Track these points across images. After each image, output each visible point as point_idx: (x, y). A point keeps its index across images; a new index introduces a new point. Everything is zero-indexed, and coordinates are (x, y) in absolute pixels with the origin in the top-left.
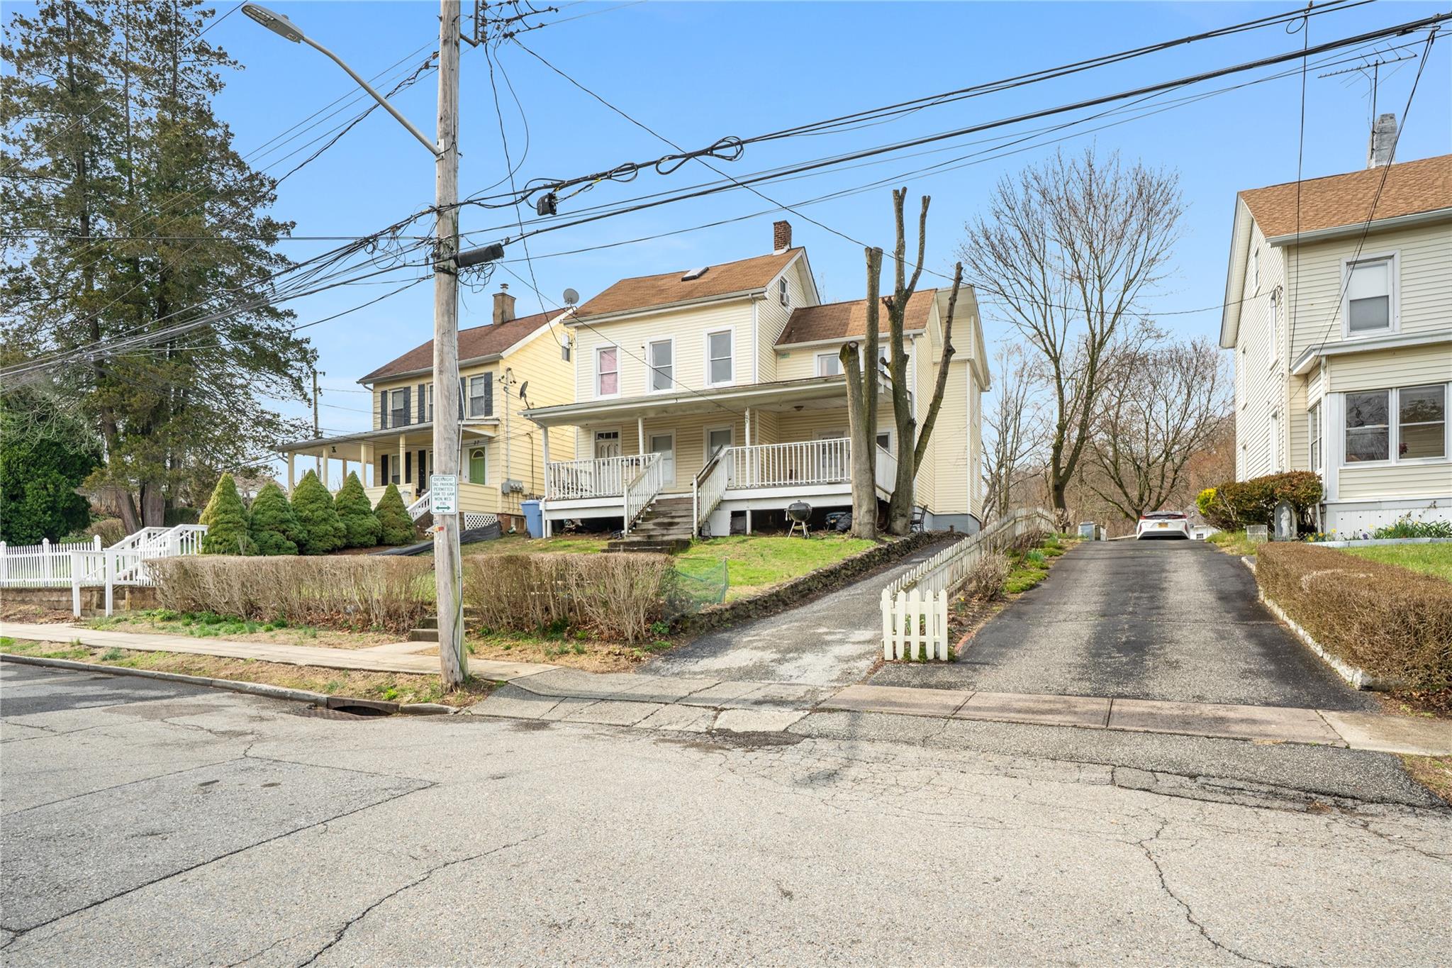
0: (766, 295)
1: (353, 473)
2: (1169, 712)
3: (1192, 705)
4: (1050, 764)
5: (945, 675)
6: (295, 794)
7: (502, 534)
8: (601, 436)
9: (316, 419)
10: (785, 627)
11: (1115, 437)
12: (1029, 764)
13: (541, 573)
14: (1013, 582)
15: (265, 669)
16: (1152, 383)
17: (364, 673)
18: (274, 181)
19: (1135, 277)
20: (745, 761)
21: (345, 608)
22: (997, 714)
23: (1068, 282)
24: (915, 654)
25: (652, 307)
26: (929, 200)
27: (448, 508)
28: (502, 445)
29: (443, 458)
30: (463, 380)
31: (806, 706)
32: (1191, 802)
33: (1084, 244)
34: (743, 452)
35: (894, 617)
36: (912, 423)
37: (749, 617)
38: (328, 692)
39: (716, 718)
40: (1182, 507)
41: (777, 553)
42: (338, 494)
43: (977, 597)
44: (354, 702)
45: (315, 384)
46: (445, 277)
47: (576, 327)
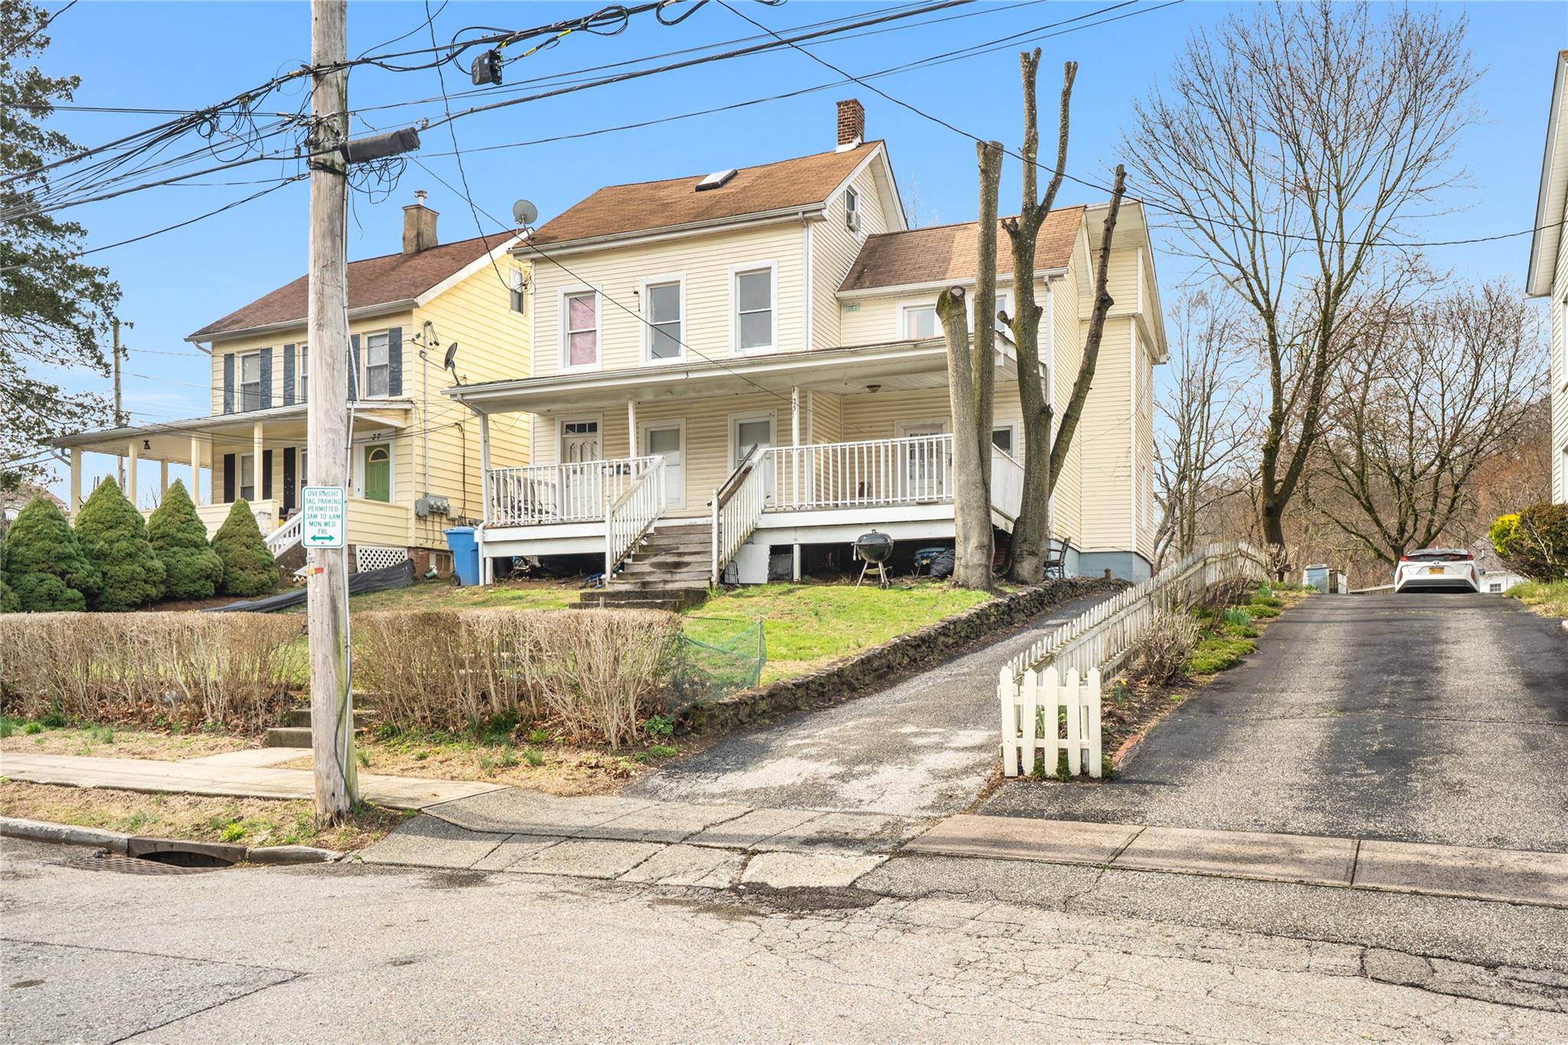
0: (825, 213)
1: (178, 482)
2: (1449, 863)
3: (1487, 852)
4: (1260, 940)
5: (1097, 800)
6: (68, 997)
7: (415, 579)
8: (570, 428)
9: (118, 396)
10: (851, 724)
11: (1360, 433)
12: (1230, 941)
13: (475, 640)
14: (1203, 657)
15: (24, 794)
16: (1421, 350)
17: (191, 798)
18: (44, 15)
19: (1394, 187)
20: (790, 934)
21: (161, 696)
22: (1178, 862)
23: (1289, 196)
24: (1051, 767)
25: (650, 231)
26: (1075, 69)
27: (331, 538)
28: (417, 441)
29: (323, 461)
30: (355, 339)
31: (884, 848)
32: (1489, 1007)
33: (1315, 135)
34: (789, 455)
35: (1018, 710)
36: (1046, 412)
37: (797, 708)
38: (130, 830)
39: (745, 865)
40: (1467, 541)
41: (840, 610)
42: (154, 516)
43: (1146, 679)
44: (172, 845)
45: (116, 341)
46: (326, 178)
47: (532, 260)
